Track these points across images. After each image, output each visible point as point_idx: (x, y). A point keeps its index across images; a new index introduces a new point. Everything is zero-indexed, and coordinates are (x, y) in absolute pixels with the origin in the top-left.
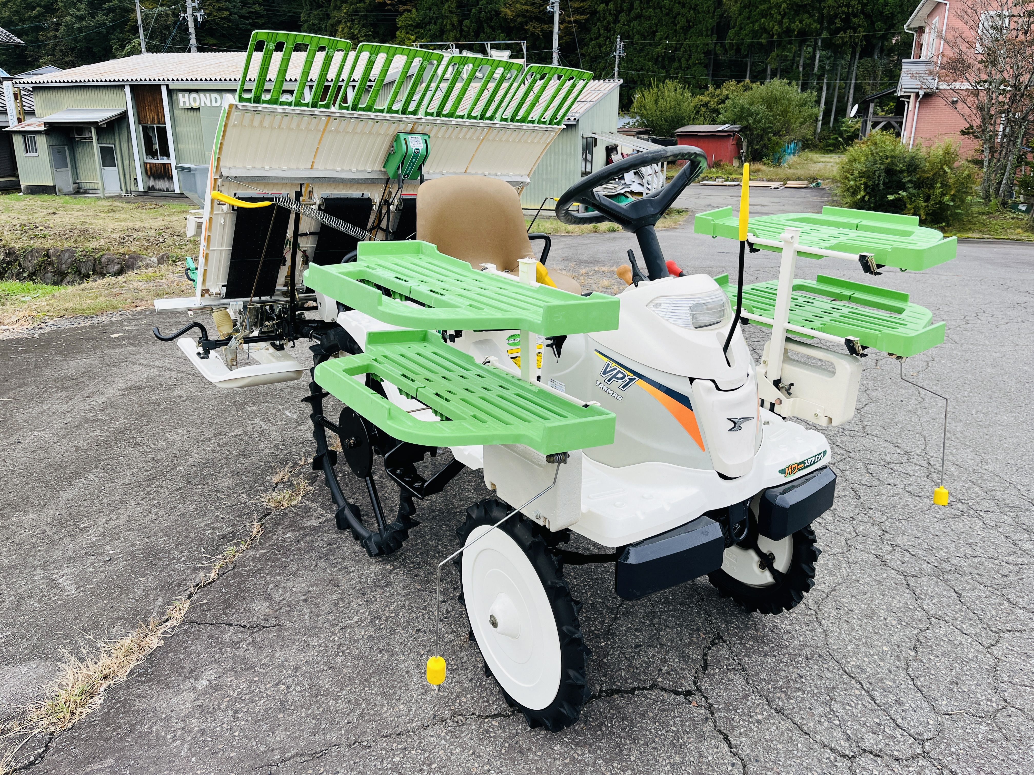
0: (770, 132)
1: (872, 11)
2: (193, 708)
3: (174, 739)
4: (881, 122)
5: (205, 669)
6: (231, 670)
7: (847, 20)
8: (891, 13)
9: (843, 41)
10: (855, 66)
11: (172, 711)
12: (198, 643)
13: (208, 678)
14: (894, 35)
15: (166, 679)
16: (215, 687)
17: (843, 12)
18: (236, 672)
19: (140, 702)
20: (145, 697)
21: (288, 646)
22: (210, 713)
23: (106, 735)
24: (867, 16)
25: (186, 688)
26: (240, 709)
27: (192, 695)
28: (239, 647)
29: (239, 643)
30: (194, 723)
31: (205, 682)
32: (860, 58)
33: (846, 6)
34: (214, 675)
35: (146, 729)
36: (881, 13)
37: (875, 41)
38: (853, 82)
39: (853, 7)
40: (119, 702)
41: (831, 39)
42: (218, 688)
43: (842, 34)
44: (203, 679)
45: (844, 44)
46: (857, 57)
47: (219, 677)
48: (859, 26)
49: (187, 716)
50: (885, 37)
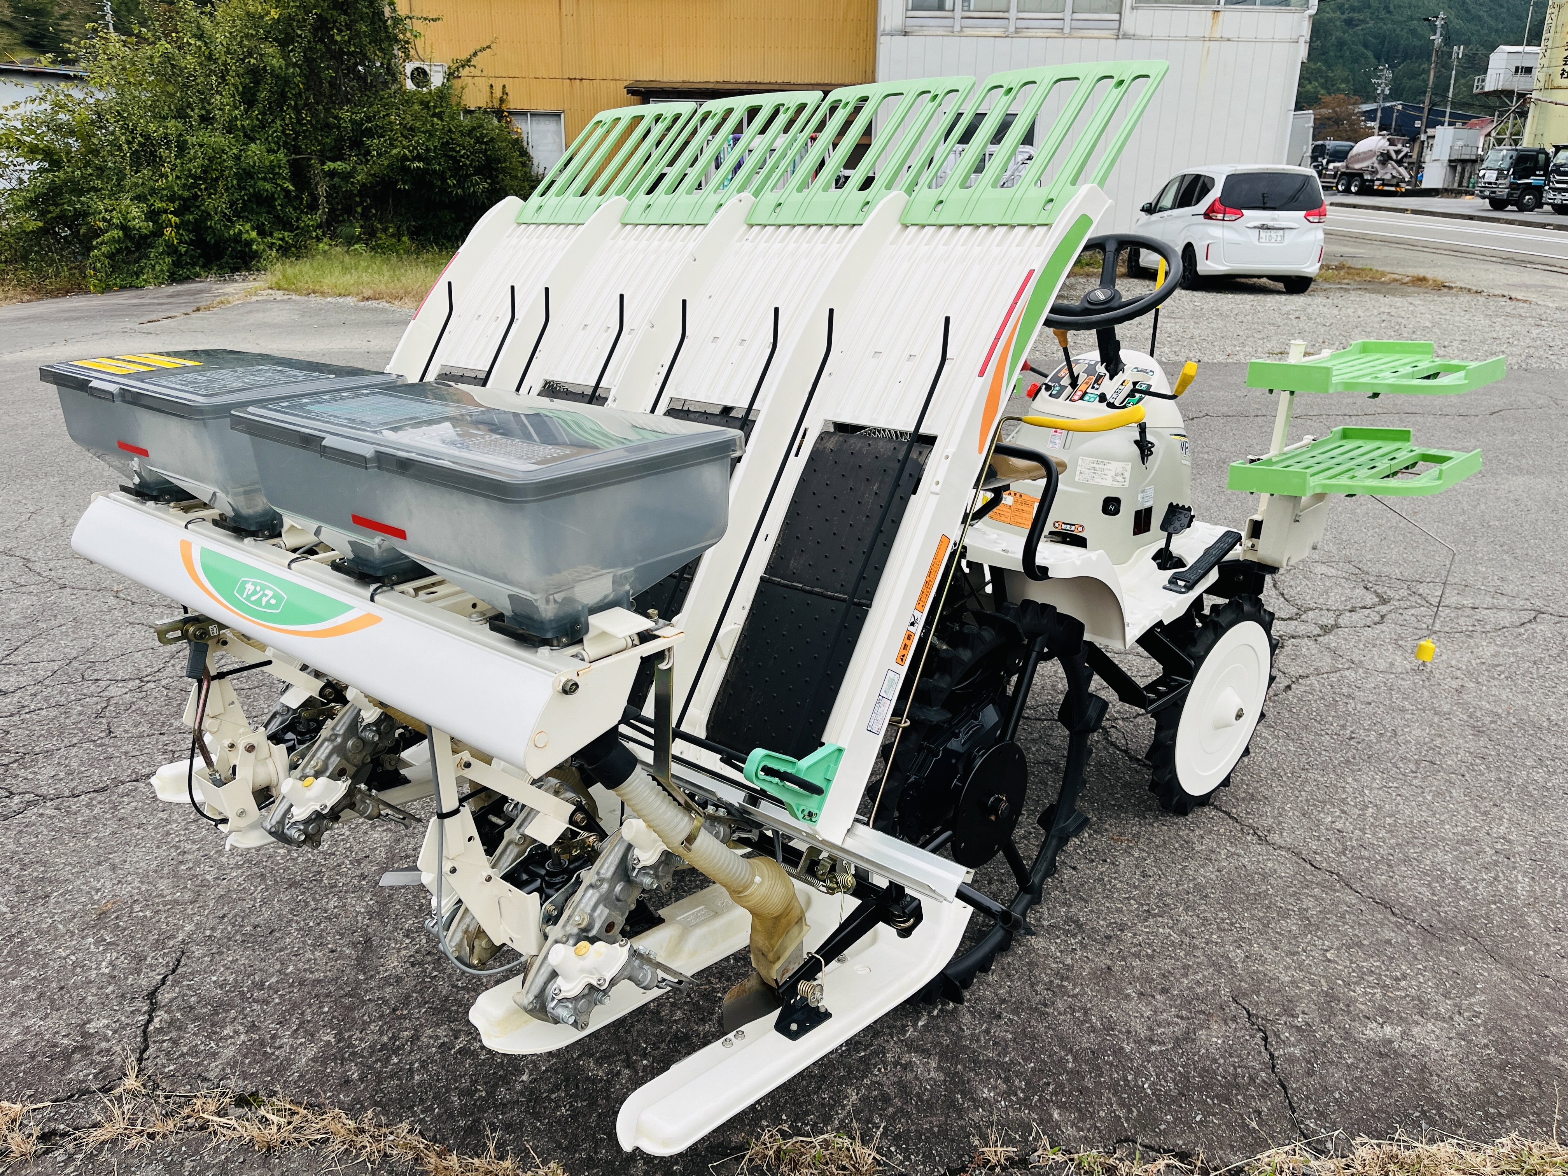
2: (1428, 1020)
3: (1477, 1015)
5: (1368, 1041)
6: (1349, 1012)
11: (1450, 1039)
12: (1331, 1081)
13: (1379, 1029)
15: (1415, 1080)
16: (1385, 1014)
18: (1348, 1006)
19: (1468, 1086)
20: (1457, 1086)
21: (1265, 975)
22: (1420, 1000)
23: (1534, 1090)
25: (1410, 1044)
26: (1391, 977)
27: (1415, 1030)
28: (1307, 1024)
29: (1298, 1029)
30: (1445, 1007)
31: (1388, 1029)
34: (1370, 1025)
35: (1492, 1051)
40: (1486, 1113)
42: (1384, 1012)
44: (1385, 1035)
47: (1368, 1018)
49: (1444, 1020)
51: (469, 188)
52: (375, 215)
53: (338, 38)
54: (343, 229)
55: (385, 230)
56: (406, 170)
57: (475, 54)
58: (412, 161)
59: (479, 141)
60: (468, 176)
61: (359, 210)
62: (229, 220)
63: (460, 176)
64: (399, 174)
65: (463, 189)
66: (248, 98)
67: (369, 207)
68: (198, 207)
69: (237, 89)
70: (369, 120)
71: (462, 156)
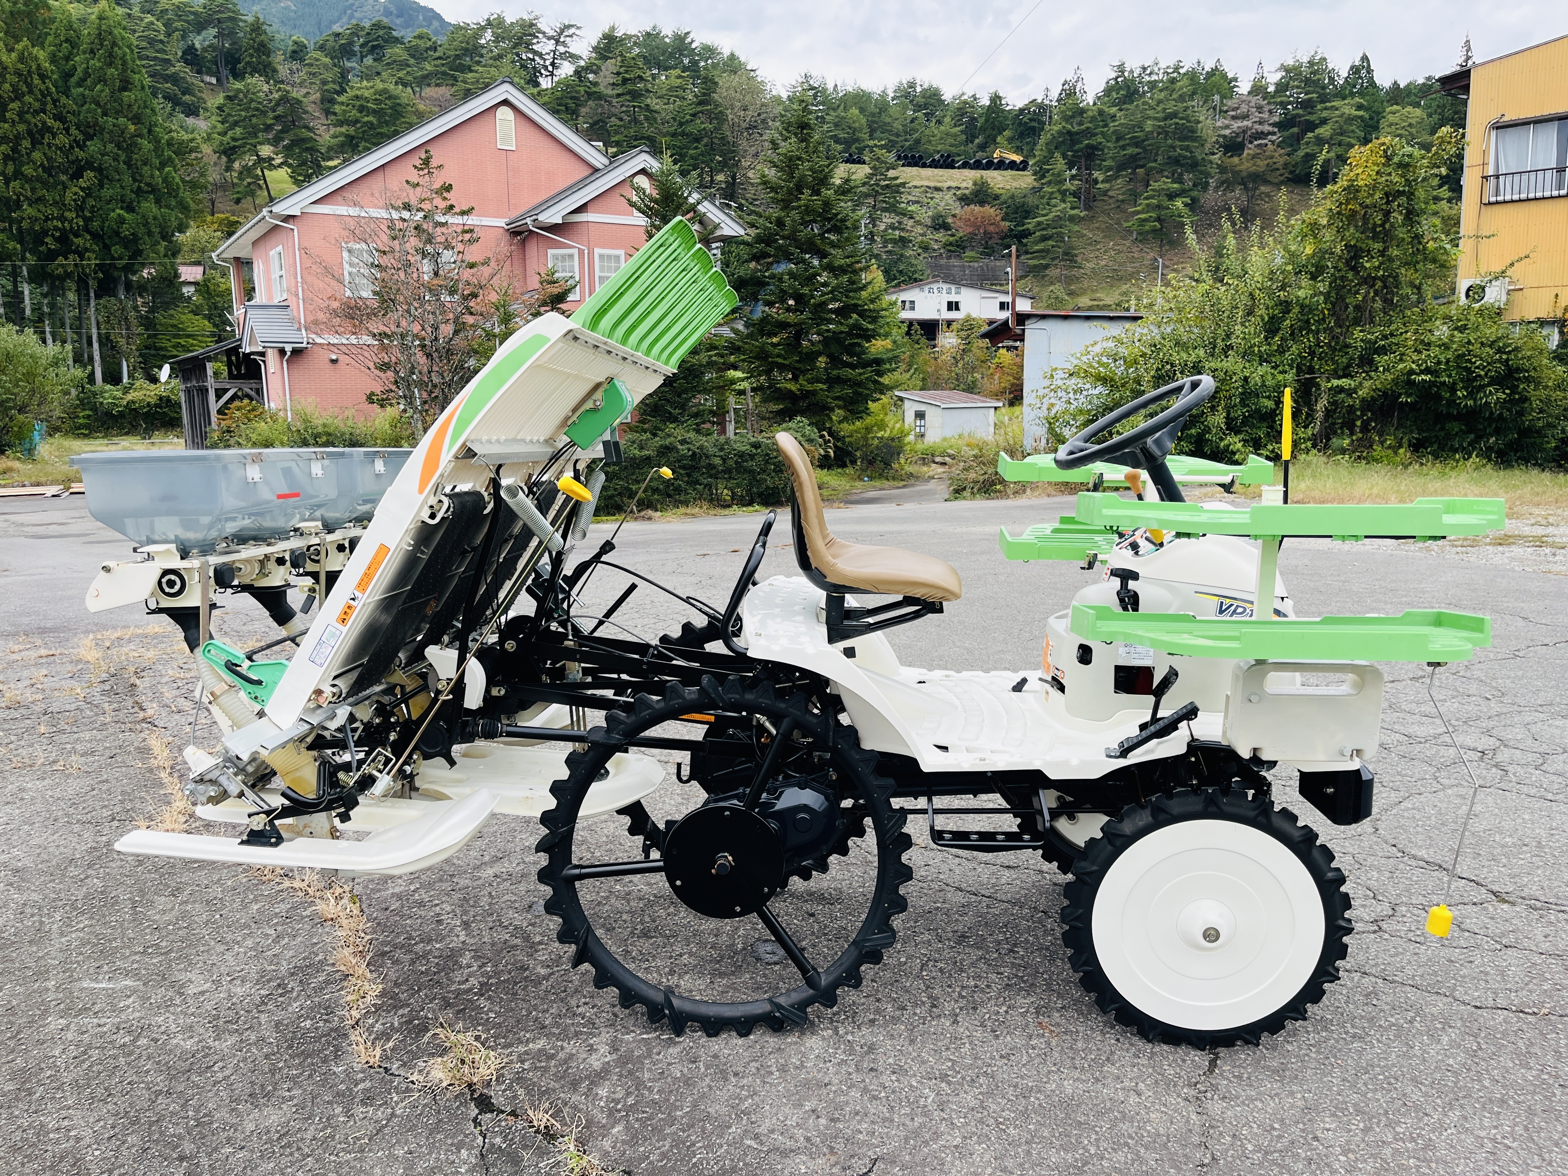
0: (11, 408)
1: (102, 230)
4: (229, 389)
7: (63, 239)
8: (133, 234)
9: (65, 271)
10: (93, 309)
14: (143, 265)
17: (56, 228)
24: (95, 236)
32: (98, 297)
33: (58, 219)
36: (117, 234)
37: (116, 274)
38: (94, 331)
39: (70, 222)
41: (43, 267)
43: (60, 260)
45: (68, 275)
46: (92, 295)
48: (87, 250)
50: (129, 269)
51: (1481, 399)
52: (1374, 428)
53: (1368, 265)
54: (1335, 442)
55: (1382, 443)
56: (1410, 383)
57: (1512, 265)
58: (1418, 374)
59: (1500, 351)
60: (1482, 387)
61: (1359, 423)
62: (1224, 434)
63: (1474, 387)
64: (1403, 388)
65: (1475, 400)
66: (1271, 328)
67: (1370, 420)
68: (1202, 423)
69: (1263, 320)
70: (1385, 337)
71: (1477, 367)
